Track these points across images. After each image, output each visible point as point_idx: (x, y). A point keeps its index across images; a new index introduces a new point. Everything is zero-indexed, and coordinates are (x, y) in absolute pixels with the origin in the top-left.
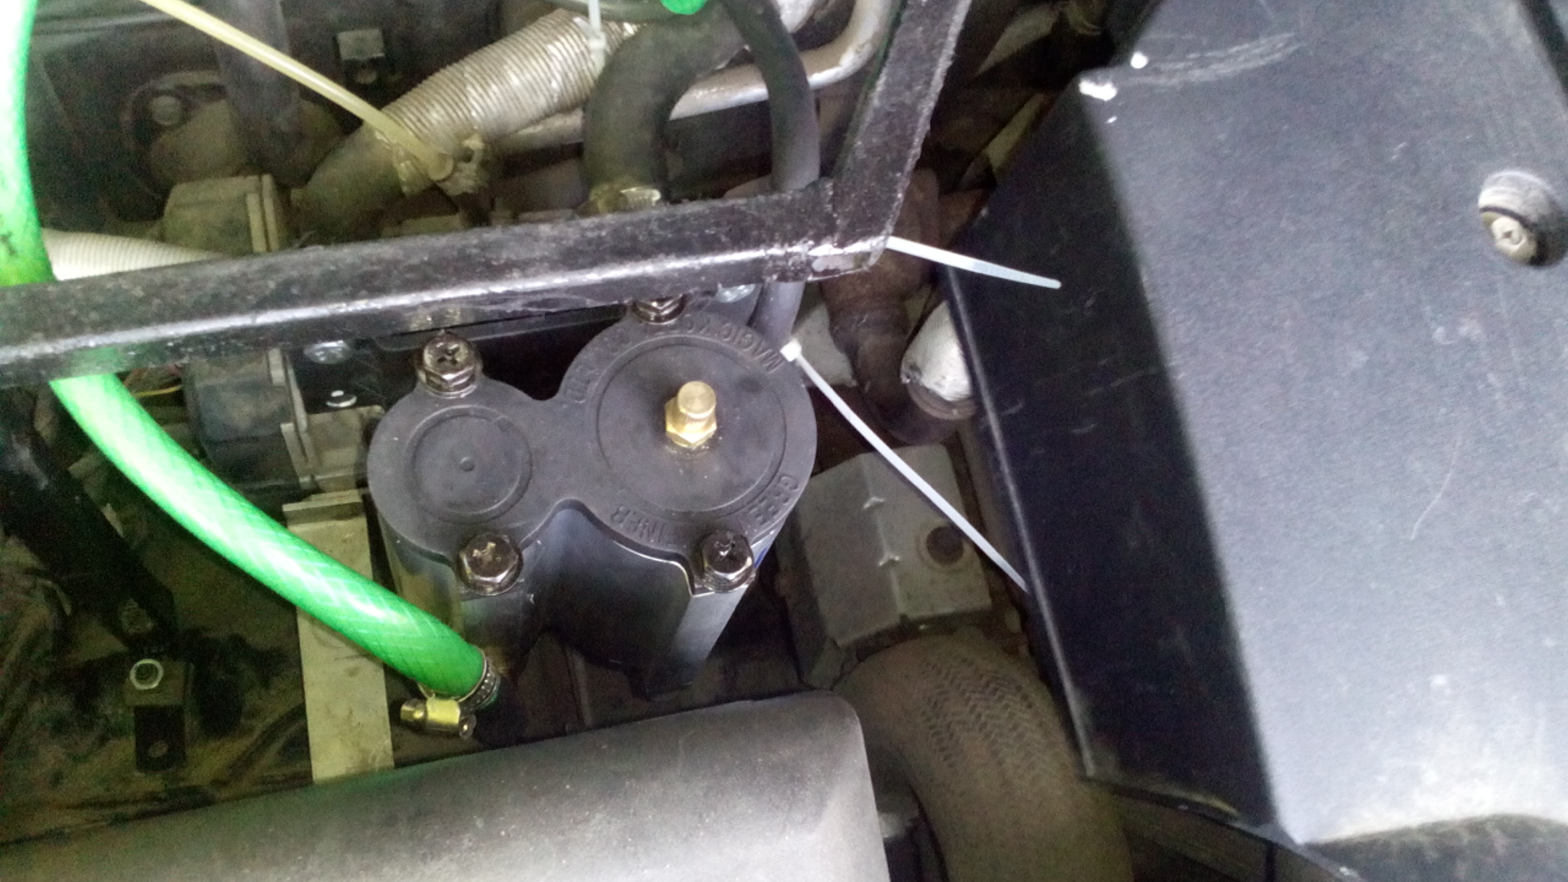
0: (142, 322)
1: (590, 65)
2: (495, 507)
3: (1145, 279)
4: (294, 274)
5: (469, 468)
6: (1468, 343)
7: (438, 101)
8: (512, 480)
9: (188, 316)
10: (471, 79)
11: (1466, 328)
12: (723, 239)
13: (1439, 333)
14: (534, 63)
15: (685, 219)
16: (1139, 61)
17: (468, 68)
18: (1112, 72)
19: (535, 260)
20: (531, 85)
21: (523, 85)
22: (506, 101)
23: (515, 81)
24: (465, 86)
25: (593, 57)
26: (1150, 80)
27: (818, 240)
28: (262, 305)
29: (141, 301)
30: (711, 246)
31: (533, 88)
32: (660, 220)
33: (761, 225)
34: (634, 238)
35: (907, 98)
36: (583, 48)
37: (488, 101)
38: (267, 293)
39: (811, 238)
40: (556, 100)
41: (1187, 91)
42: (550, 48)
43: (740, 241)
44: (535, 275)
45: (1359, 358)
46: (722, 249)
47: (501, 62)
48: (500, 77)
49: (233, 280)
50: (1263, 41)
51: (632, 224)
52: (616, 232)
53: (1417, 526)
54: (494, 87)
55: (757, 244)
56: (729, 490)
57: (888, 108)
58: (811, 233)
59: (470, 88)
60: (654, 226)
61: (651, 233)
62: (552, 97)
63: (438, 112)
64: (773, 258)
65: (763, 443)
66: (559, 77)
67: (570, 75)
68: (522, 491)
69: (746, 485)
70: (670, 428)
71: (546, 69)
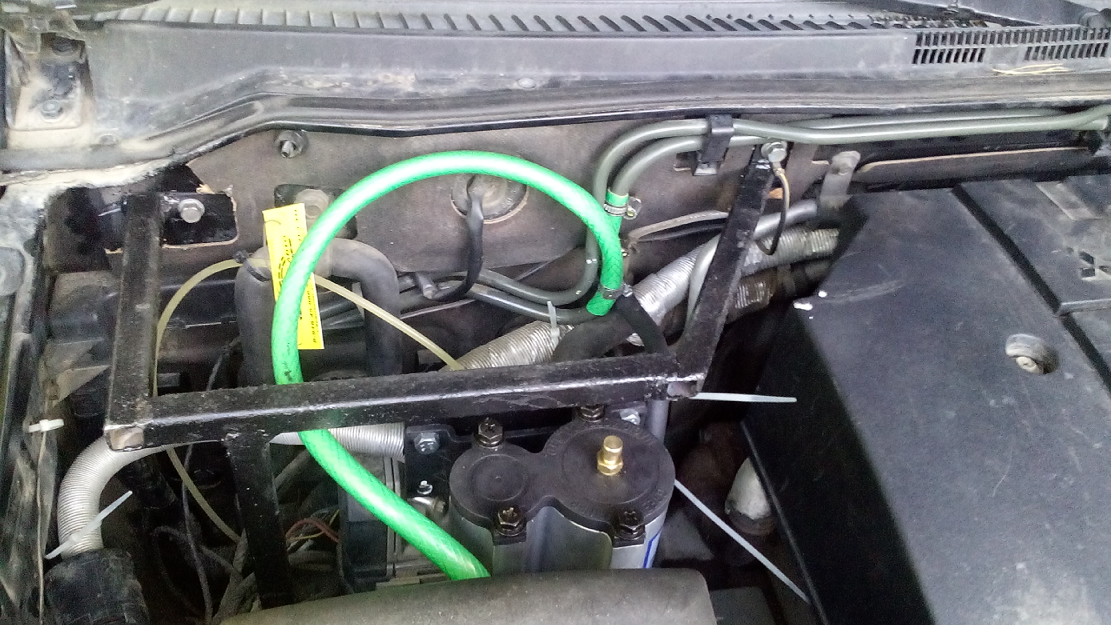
0: (354, 398)
1: (551, 344)
2: (512, 498)
3: (835, 383)
4: (424, 381)
5: (499, 480)
6: (1010, 408)
7: (475, 360)
8: (520, 487)
9: (375, 397)
10: (492, 350)
11: (1006, 400)
12: (624, 371)
13: (992, 402)
14: (523, 342)
15: (605, 363)
16: (822, 294)
17: (490, 346)
18: (811, 298)
19: (534, 378)
20: (522, 353)
21: (518, 353)
22: (509, 360)
23: (514, 350)
24: (489, 352)
25: (553, 341)
26: (829, 301)
27: (670, 375)
28: (409, 393)
29: (354, 390)
30: (618, 375)
31: (523, 355)
32: (593, 363)
33: (642, 367)
34: (581, 371)
35: (711, 316)
36: (548, 337)
37: (501, 360)
38: (411, 388)
39: (667, 373)
40: (534, 361)
41: (848, 306)
42: (532, 336)
43: (631, 373)
44: (535, 384)
45: (951, 414)
46: (623, 376)
47: (507, 343)
48: (507, 349)
49: (395, 383)
50: (884, 284)
51: (580, 365)
52: (573, 368)
53: (995, 490)
54: (503, 353)
55: (640, 375)
56: (630, 496)
57: (701, 321)
58: (667, 370)
59: (492, 354)
60: (590, 366)
61: (589, 369)
62: (532, 359)
63: (475, 364)
64: (648, 381)
65: (647, 474)
66: (536, 350)
67: (541, 349)
68: (525, 492)
69: (640, 493)
70: (600, 464)
71: (529, 345)
